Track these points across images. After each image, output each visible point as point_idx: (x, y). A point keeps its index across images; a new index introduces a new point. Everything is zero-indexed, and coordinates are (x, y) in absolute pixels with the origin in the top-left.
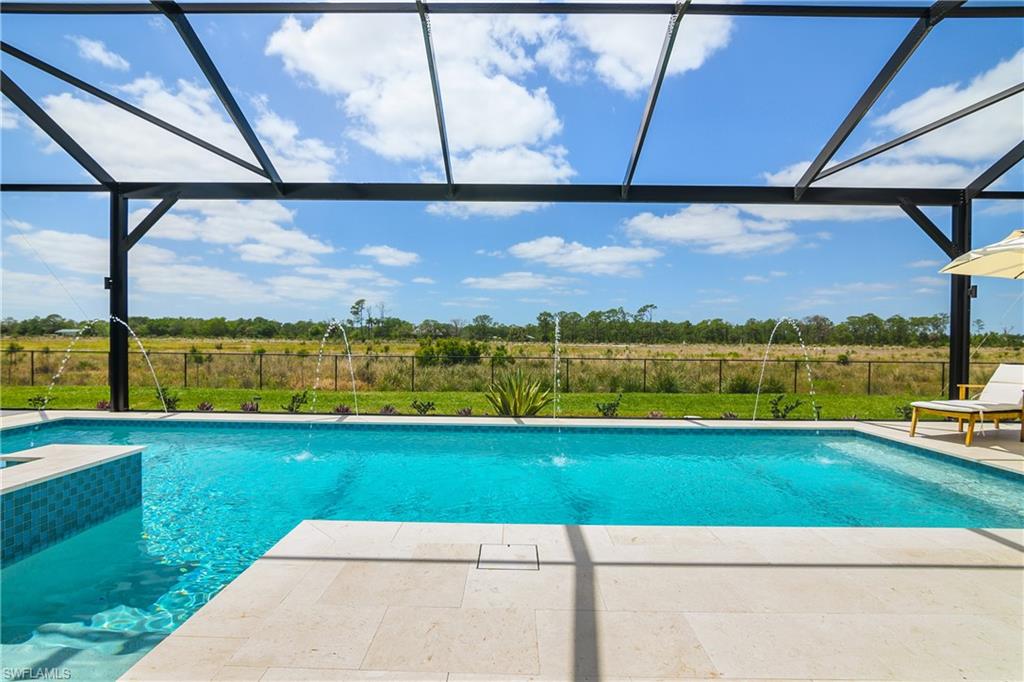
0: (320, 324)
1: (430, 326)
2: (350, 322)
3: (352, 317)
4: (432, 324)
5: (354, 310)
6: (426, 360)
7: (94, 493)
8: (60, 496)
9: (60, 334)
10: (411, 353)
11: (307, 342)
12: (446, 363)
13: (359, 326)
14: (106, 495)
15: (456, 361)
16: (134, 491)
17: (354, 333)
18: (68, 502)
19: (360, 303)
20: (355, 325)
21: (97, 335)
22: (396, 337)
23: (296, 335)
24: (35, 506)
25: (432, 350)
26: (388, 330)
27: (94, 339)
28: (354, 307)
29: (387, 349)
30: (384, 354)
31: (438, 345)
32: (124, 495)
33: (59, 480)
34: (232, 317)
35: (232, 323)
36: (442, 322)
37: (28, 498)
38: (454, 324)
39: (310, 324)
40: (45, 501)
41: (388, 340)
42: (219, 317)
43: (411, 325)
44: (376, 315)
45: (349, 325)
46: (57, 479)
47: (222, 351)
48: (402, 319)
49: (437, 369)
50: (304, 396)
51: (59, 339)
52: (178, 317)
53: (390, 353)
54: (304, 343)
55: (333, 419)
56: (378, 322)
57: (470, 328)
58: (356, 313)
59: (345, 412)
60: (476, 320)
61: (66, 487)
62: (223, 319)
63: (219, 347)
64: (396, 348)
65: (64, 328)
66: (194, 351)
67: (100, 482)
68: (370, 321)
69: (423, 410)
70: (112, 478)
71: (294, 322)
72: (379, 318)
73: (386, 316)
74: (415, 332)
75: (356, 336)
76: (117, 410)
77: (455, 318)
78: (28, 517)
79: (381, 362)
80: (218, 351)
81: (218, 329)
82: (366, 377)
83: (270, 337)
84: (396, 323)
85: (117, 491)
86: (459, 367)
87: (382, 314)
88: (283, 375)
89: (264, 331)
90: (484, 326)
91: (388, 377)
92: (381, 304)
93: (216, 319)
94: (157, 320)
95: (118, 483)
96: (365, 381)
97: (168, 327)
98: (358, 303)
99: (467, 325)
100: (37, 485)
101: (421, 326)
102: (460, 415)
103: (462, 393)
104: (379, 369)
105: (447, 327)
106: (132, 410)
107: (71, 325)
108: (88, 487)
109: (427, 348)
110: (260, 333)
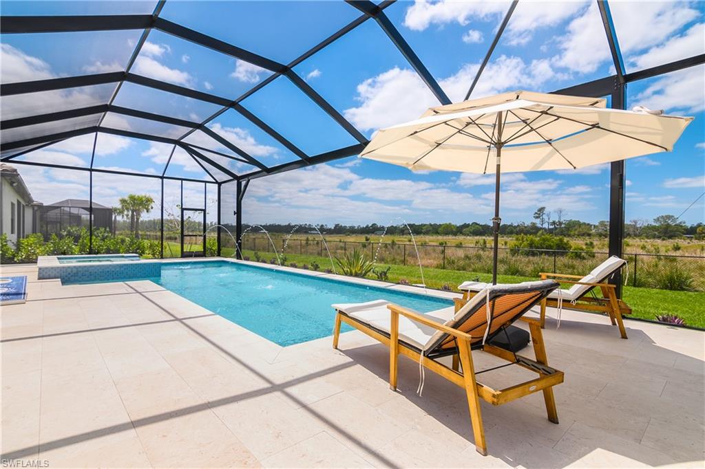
1: (606, 226)
2: (533, 224)
3: (535, 221)
7: (143, 270)
8: (132, 268)
16: (158, 273)
18: (134, 270)
19: (542, 210)
20: (538, 227)
26: (569, 229)
28: (536, 213)
37: (123, 267)
42: (448, 223)
48: (582, 221)
58: (538, 217)
60: (657, 220)
67: (145, 268)
68: (553, 223)
70: (149, 268)
76: (238, 259)
84: (577, 224)
87: (560, 217)
89: (473, 231)
90: (668, 226)
95: (152, 270)
98: (539, 210)
108: (141, 268)
110: (471, 233)
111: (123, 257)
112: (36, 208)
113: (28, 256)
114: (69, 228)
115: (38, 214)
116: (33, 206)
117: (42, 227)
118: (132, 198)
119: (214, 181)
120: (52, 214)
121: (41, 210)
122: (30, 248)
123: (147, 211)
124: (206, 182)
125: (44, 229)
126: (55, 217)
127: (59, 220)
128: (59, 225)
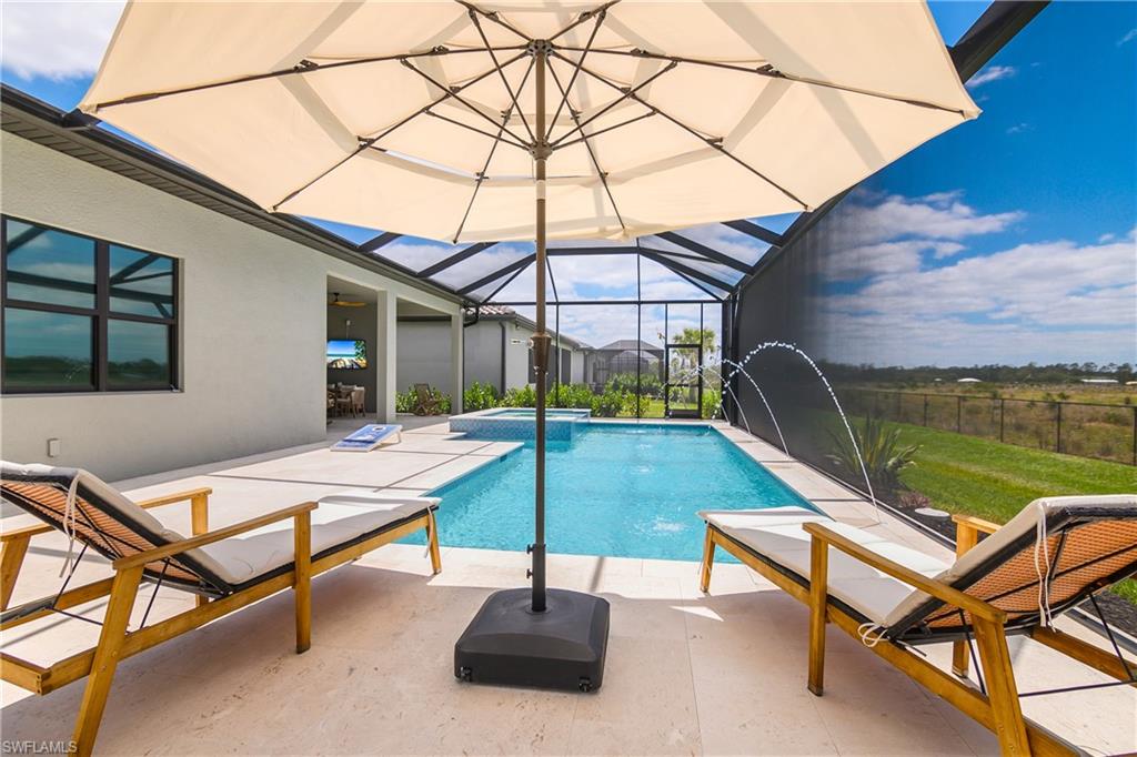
111: (572, 412)
112: (587, 353)
115: (590, 360)
116: (583, 351)
119: (714, 299)
124: (702, 302)
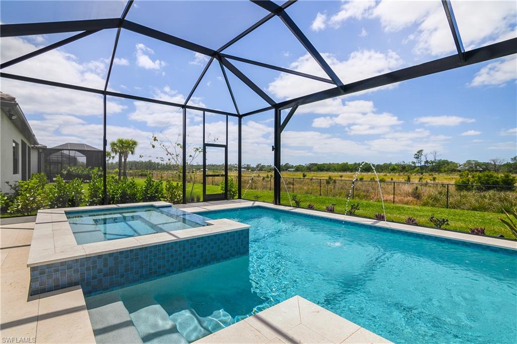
0: (396, 165)
1: (472, 164)
2: (414, 163)
3: (415, 160)
4: (473, 162)
5: (416, 156)
6: (463, 187)
7: (225, 245)
8: (209, 244)
9: (289, 171)
10: (453, 182)
11: (387, 174)
12: (479, 189)
13: (420, 165)
14: (231, 247)
15: (489, 188)
16: (245, 247)
17: (417, 169)
18: (212, 247)
19: (420, 152)
20: (417, 165)
21: (300, 171)
22: (445, 171)
23: (382, 170)
24: (199, 247)
25: (468, 180)
26: (439, 167)
27: (298, 173)
28: (416, 154)
29: (434, 179)
30: (432, 182)
31: (473, 177)
32: (239, 248)
33: (209, 237)
34: (351, 162)
35: (351, 165)
36: (481, 161)
37: (195, 243)
38: (493, 163)
39: (390, 164)
40: (202, 245)
41: (439, 173)
42: (345, 162)
43: (457, 164)
44: (431, 158)
45: (413, 165)
46: (208, 236)
47: (343, 178)
48: (449, 160)
49: (470, 193)
50: (358, 206)
51: (288, 173)
52: (328, 163)
53: (437, 181)
54: (386, 175)
55: (369, 222)
56: (432, 162)
57: (508, 165)
58: (417, 158)
59: (380, 218)
61: (212, 240)
62: (347, 163)
63: (341, 177)
64: (442, 178)
65: (290, 168)
66: (330, 178)
67: (228, 241)
68: (427, 162)
69: (439, 224)
70: (234, 239)
71: (382, 164)
72: (433, 160)
73: (438, 159)
74: (459, 168)
75: (417, 171)
76: (276, 204)
77: (494, 158)
78: (195, 251)
79: (430, 186)
80: (340, 178)
81: (345, 168)
82: (416, 195)
83: (369, 172)
84: (446, 163)
85: (237, 246)
86: (491, 192)
87: (435, 158)
88: (368, 191)
89: (366, 168)
91: (430, 196)
92: (434, 151)
93: (344, 163)
94: (321, 165)
95: (237, 242)
96: (415, 197)
97: (324, 167)
98: (418, 152)
99: (506, 163)
100: (199, 238)
101: (465, 164)
102: (473, 232)
103: (486, 213)
104: (426, 191)
105: (487, 165)
106: (282, 205)
107: (292, 167)
108: (222, 242)
109: (464, 179)
110: (363, 170)
112: (41, 151)
113: (25, 206)
114: (69, 168)
115: (43, 156)
116: (38, 149)
117: (46, 167)
118: (121, 142)
120: (54, 157)
121: (45, 152)
122: (28, 195)
123: (132, 153)
124: (228, 114)
125: (48, 168)
126: (56, 159)
127: (60, 161)
128: (60, 165)
